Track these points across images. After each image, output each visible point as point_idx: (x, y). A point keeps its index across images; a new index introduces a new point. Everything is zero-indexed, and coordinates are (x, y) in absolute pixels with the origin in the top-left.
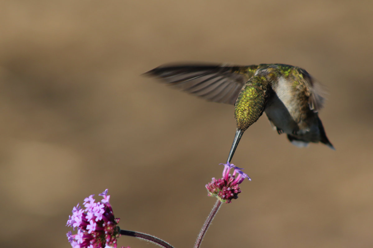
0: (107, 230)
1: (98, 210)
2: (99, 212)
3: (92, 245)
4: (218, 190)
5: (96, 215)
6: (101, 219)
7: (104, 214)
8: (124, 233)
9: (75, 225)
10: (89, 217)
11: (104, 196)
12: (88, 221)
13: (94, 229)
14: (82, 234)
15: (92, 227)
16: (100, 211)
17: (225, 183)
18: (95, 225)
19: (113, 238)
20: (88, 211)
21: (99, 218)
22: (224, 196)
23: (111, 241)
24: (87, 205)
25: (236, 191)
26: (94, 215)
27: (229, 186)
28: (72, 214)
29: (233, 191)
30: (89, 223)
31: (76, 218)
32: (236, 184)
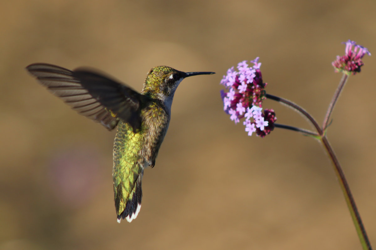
0: (255, 92)
1: (250, 74)
2: (250, 76)
3: (242, 102)
4: (344, 64)
5: (248, 78)
6: (251, 81)
7: (254, 78)
8: (269, 97)
9: (228, 84)
10: (242, 79)
11: (255, 63)
12: (241, 82)
13: (245, 90)
14: (234, 93)
15: (242, 88)
16: (252, 74)
17: (349, 58)
18: (246, 86)
19: (259, 99)
20: (241, 74)
21: (250, 81)
22: (350, 69)
23: (258, 101)
24: (241, 69)
25: (360, 64)
26: (246, 77)
27: (353, 60)
28: (226, 75)
29: (357, 64)
30: (240, 84)
31: (230, 78)
32: (358, 58)
